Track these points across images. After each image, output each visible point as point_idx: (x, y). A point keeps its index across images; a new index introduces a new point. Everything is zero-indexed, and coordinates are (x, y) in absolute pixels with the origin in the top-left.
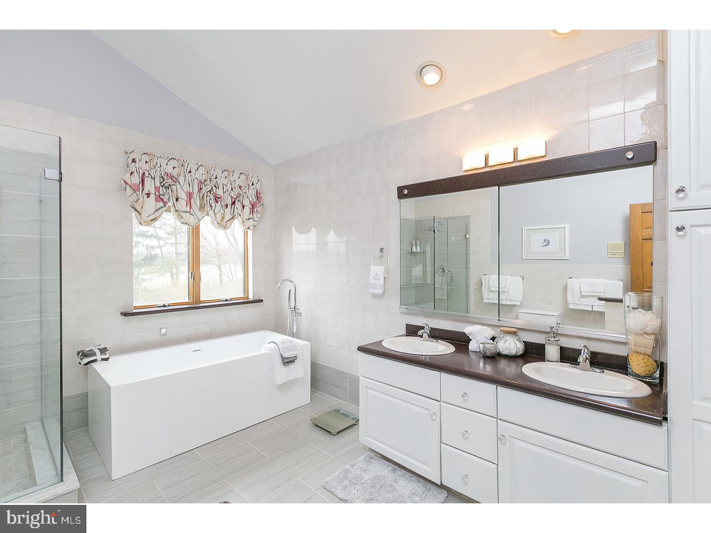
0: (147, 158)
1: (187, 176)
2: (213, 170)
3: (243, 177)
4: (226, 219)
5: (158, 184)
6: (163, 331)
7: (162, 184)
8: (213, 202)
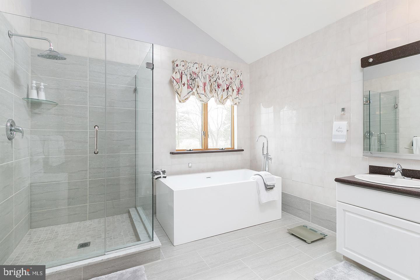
0: (183, 63)
1: (203, 73)
2: (216, 68)
3: (233, 72)
4: (224, 98)
5: (189, 78)
6: (190, 165)
7: (191, 78)
8: (216, 87)
